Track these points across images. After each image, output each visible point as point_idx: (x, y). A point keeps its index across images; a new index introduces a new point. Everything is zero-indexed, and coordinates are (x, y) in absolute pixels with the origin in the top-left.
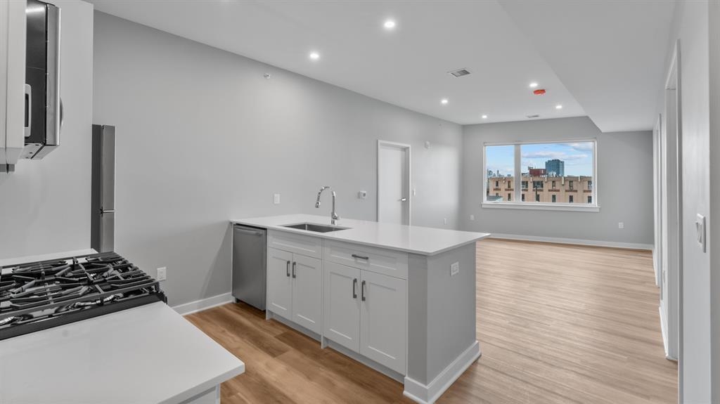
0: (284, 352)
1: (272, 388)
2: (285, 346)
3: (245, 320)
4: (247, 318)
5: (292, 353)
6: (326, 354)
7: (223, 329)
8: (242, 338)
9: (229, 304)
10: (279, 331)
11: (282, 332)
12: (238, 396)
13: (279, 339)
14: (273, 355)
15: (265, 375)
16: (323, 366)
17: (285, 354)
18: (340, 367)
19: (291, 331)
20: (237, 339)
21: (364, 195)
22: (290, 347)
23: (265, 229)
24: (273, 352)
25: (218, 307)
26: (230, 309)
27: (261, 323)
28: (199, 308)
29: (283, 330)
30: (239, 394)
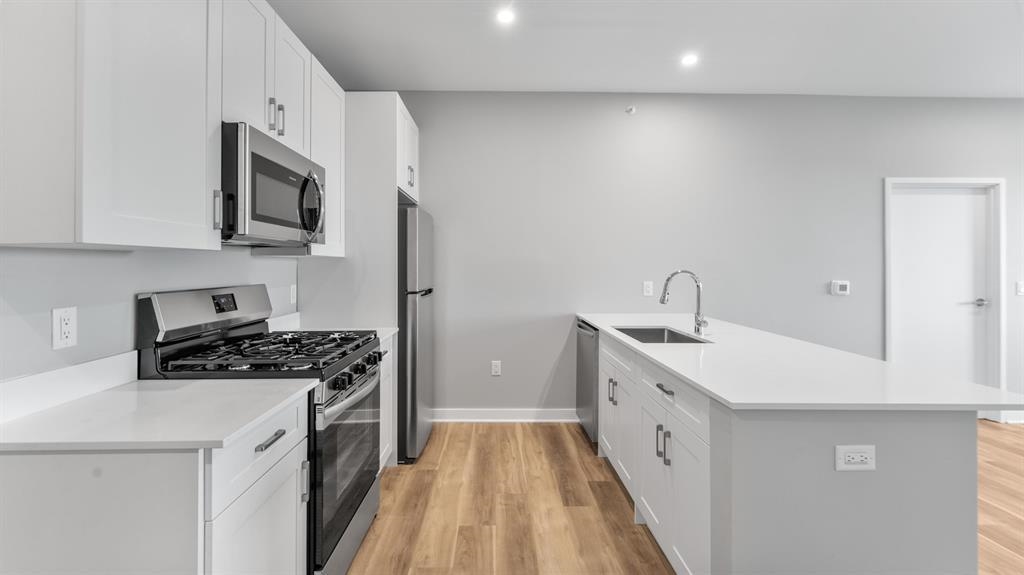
0: (582, 505)
1: (531, 540)
2: (591, 497)
3: (572, 447)
4: (578, 446)
5: (591, 511)
6: (634, 533)
7: (542, 449)
8: (552, 467)
9: (572, 424)
10: (600, 476)
11: (603, 479)
12: (491, 529)
13: (591, 486)
14: (566, 502)
15: (536, 520)
16: (613, 546)
17: (581, 508)
18: (637, 561)
19: (616, 484)
20: (546, 466)
21: (843, 288)
22: (594, 502)
23: (596, 329)
24: (570, 498)
25: (559, 424)
26: (569, 430)
27: (588, 459)
28: (538, 418)
29: (606, 477)
30: (494, 527)
